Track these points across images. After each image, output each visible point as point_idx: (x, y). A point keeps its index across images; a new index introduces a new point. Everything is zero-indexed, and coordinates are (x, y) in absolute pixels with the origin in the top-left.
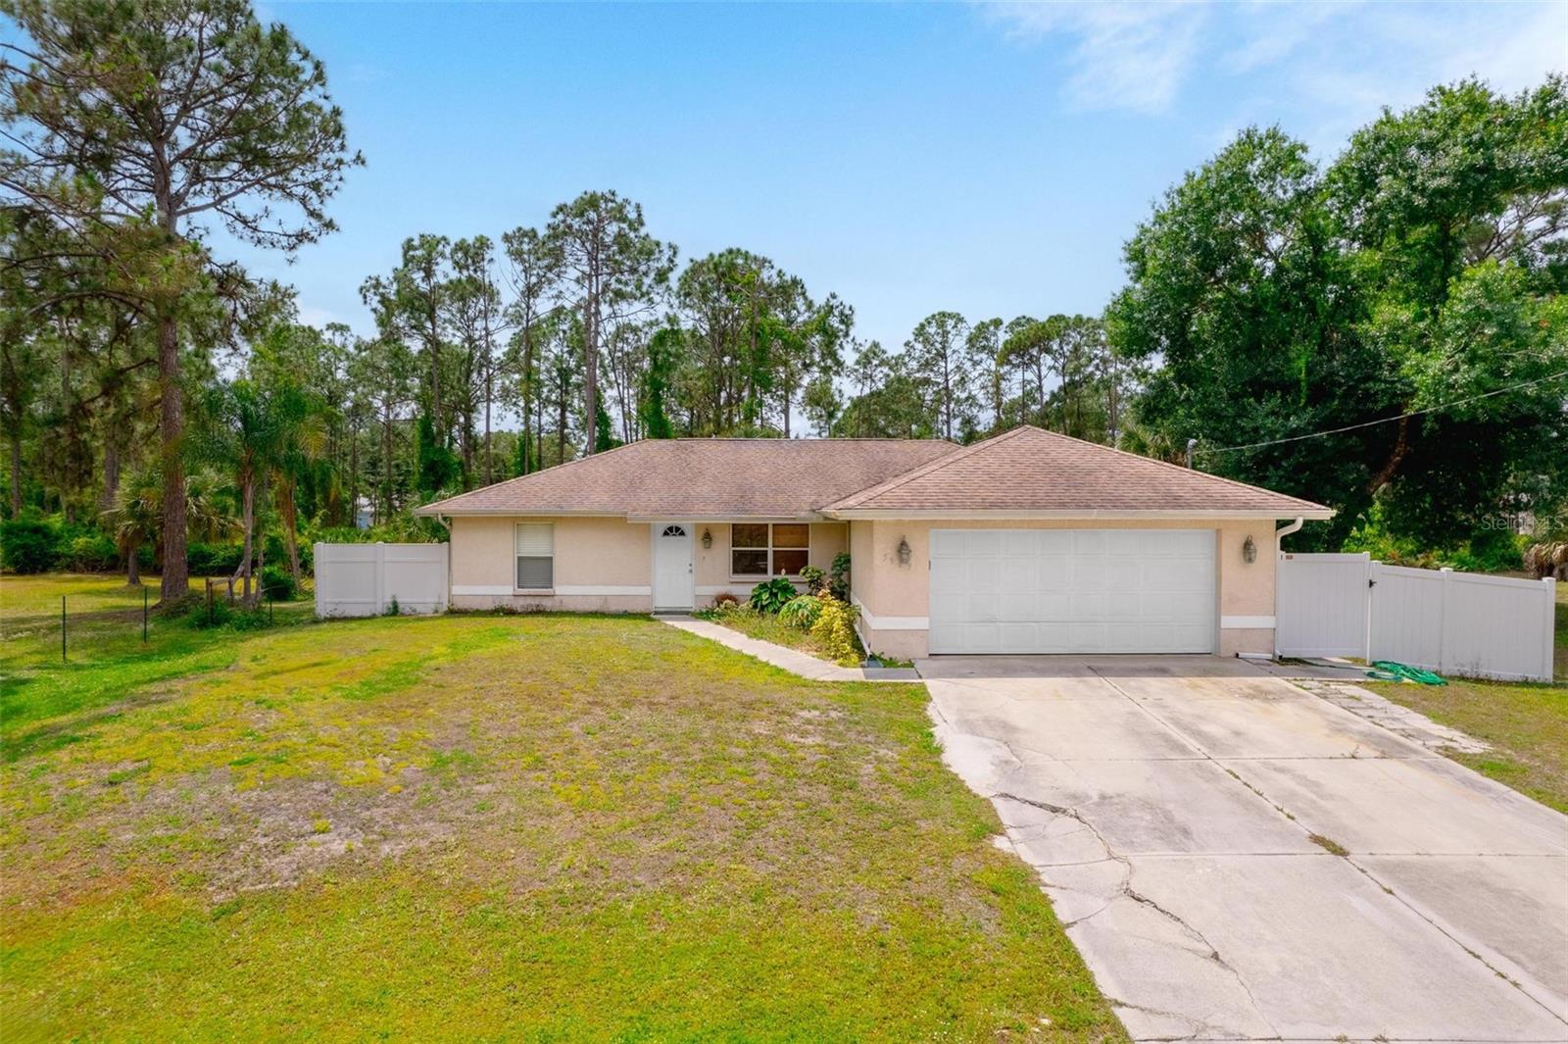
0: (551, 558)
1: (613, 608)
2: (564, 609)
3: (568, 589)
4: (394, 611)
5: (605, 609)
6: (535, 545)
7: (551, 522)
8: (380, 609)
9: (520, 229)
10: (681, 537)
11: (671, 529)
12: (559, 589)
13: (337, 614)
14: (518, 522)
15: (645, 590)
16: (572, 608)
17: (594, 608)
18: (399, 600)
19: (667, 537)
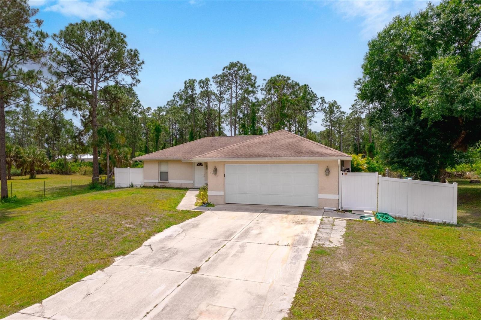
0: (167, 172)
1: (183, 186)
2: (171, 187)
3: (172, 181)
4: (132, 186)
5: (181, 187)
6: (164, 169)
7: (168, 162)
8: (128, 186)
9: (217, 75)
10: (202, 166)
11: (199, 164)
12: (170, 181)
13: (119, 187)
14: (160, 162)
15: (192, 182)
16: (173, 186)
17: (178, 186)
18: (133, 183)
19: (198, 166)
